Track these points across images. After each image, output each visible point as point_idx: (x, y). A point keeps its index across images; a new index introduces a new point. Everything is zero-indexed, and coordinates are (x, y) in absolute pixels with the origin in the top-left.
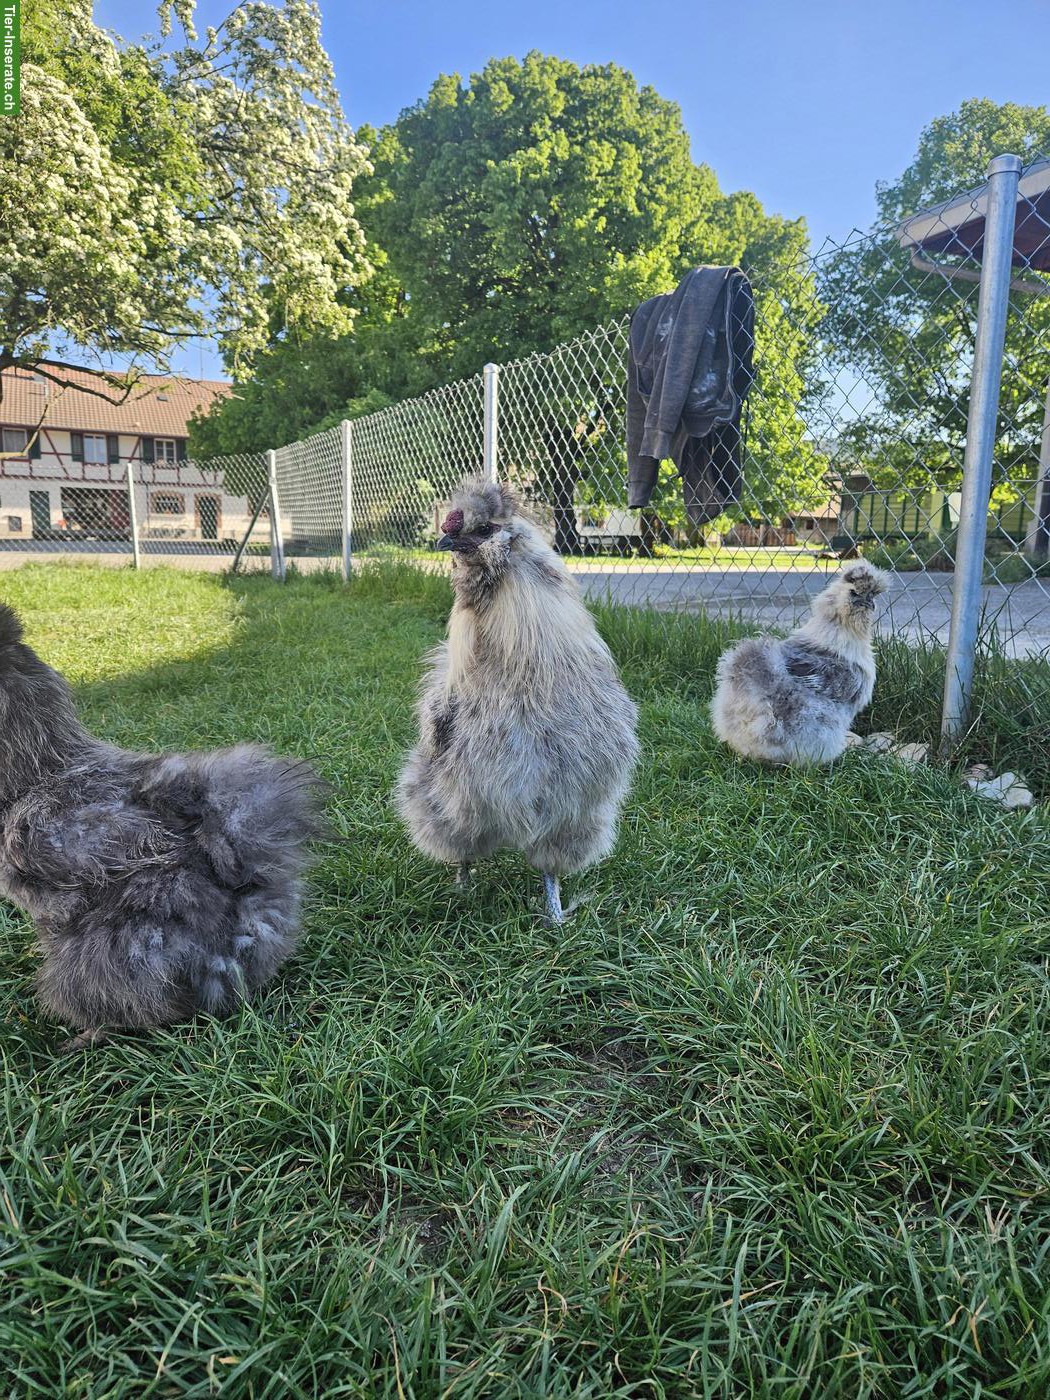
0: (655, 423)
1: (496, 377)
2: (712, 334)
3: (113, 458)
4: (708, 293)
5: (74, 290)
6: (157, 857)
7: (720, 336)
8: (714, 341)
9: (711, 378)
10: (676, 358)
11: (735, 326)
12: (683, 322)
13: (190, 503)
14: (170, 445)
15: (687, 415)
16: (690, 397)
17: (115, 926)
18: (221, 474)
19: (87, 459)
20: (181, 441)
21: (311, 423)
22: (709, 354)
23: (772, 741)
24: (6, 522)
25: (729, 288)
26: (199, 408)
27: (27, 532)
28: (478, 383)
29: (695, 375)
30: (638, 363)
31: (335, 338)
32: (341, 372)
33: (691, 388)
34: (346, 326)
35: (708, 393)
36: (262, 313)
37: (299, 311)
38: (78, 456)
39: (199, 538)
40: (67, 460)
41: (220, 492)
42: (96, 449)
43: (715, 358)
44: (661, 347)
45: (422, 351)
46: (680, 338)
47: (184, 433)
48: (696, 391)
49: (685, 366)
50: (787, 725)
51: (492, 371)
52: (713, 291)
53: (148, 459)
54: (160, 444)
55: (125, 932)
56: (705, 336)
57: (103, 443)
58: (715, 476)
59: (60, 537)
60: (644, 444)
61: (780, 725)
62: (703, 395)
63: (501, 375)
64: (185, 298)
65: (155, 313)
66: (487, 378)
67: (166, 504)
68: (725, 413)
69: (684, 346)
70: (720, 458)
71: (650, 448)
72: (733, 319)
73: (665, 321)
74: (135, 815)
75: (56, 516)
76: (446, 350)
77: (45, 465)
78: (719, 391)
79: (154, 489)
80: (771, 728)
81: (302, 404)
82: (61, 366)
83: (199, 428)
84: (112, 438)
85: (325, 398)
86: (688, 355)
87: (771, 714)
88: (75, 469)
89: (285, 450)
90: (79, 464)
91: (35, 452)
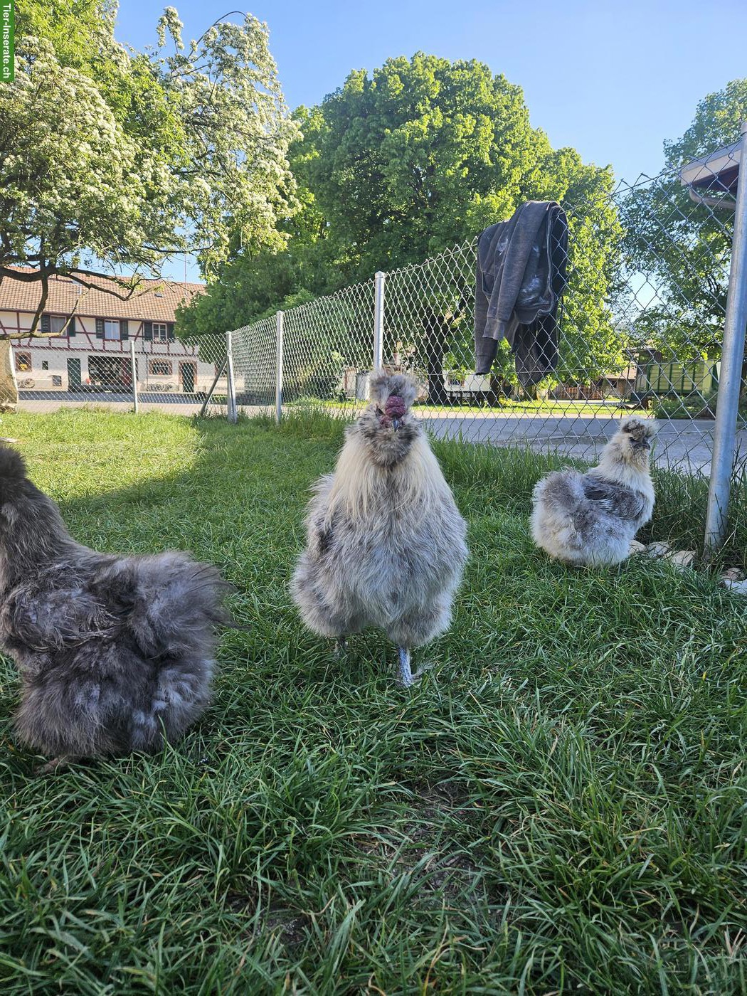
0: (495, 313)
1: (383, 281)
2: (537, 250)
3: (124, 336)
4: (534, 221)
5: (97, 221)
6: (99, 631)
7: (543, 251)
8: (538, 255)
9: (535, 282)
10: (510, 267)
11: (554, 244)
12: (516, 241)
13: (176, 367)
14: (163, 327)
15: (518, 308)
16: (520, 296)
17: (67, 681)
18: (197, 348)
19: (107, 337)
20: (170, 325)
21: (259, 312)
22: (535, 263)
23: (573, 547)
24: (51, 379)
25: (550, 217)
26: (183, 301)
27: (65, 387)
28: (371, 285)
29: (524, 280)
30: (483, 271)
31: (275, 253)
32: (280, 277)
33: (521, 289)
34: (283, 245)
35: (533, 292)
36: (225, 236)
37: (250, 236)
38: (101, 335)
39: (181, 392)
40: (93, 337)
41: (196, 359)
42: (113, 330)
43: (539, 267)
44: (499, 260)
45: (337, 262)
46: (513, 253)
47: (173, 318)
48: (524, 290)
49: (516, 273)
50: (584, 536)
51: (381, 277)
52: (538, 219)
53: (148, 337)
54: (156, 326)
55: (73, 686)
56: (532, 252)
57: (118, 325)
58: (539, 351)
59: (87, 390)
60: (486, 329)
61: (579, 536)
62: (530, 294)
63: (387, 279)
64: (173, 226)
65: (151, 237)
66: (377, 281)
67: (160, 368)
68: (545, 307)
69: (517, 258)
70: (542, 338)
71: (490, 332)
72: (552, 239)
73: (503, 241)
74: (89, 598)
75: (85, 376)
76: (353, 262)
77: (78, 341)
78: (541, 291)
79: (151, 357)
80: (573, 538)
81: (253, 299)
82: (88, 273)
83: (182, 315)
84: (124, 322)
85: (269, 295)
86: (519, 265)
87: (573, 527)
88: (98, 343)
89: (238, 332)
90: (101, 341)
91: (72, 332)
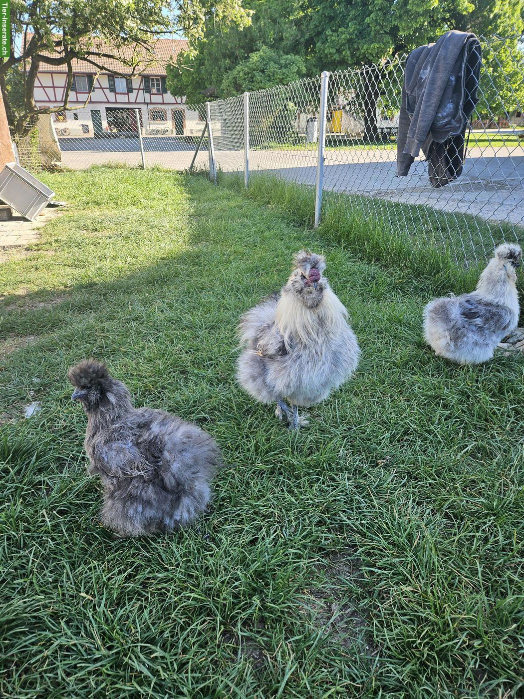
0: (414, 134)
1: (327, 79)
2: (453, 79)
3: (130, 90)
4: (453, 51)
5: (102, 16)
6: (141, 472)
7: (458, 79)
8: (454, 82)
9: (450, 106)
10: (430, 94)
11: (468, 72)
12: (436, 71)
13: (169, 114)
14: (158, 80)
15: (433, 129)
16: (435, 119)
18: (184, 98)
19: (117, 91)
20: (163, 78)
21: (230, 69)
22: (450, 91)
23: (448, 350)
24: (81, 128)
25: (467, 49)
26: (171, 58)
27: (91, 135)
28: (317, 81)
29: (440, 105)
30: (408, 92)
31: (242, 29)
32: (246, 36)
33: (437, 113)
34: (248, 22)
35: (447, 116)
36: (202, 16)
37: (221, 15)
38: (113, 89)
39: (174, 135)
40: (107, 91)
41: (185, 107)
42: (121, 84)
43: (454, 93)
44: (421, 86)
45: (291, 18)
46: (433, 81)
47: (164, 72)
48: (440, 115)
49: (434, 100)
50: (456, 345)
51: (326, 75)
52: (456, 51)
53: (147, 90)
54: (153, 80)
56: (449, 80)
57: (124, 80)
58: (447, 162)
59: (108, 136)
60: (406, 146)
61: (452, 344)
62: (444, 118)
63: (331, 77)
64: (160, 9)
65: (143, 21)
66: (323, 80)
67: (158, 116)
68: (456, 129)
69: (436, 86)
70: (451, 152)
71: (409, 149)
72: (467, 67)
73: (425, 68)
74: (136, 450)
75: (105, 124)
77: (97, 95)
78: (454, 115)
79: (151, 107)
81: (225, 56)
82: (98, 54)
83: (171, 70)
84: (128, 78)
85: (237, 53)
86: (437, 93)
87: (448, 338)
88: (111, 96)
89: (215, 103)
90: (114, 94)
91: (91, 88)
